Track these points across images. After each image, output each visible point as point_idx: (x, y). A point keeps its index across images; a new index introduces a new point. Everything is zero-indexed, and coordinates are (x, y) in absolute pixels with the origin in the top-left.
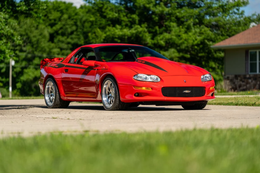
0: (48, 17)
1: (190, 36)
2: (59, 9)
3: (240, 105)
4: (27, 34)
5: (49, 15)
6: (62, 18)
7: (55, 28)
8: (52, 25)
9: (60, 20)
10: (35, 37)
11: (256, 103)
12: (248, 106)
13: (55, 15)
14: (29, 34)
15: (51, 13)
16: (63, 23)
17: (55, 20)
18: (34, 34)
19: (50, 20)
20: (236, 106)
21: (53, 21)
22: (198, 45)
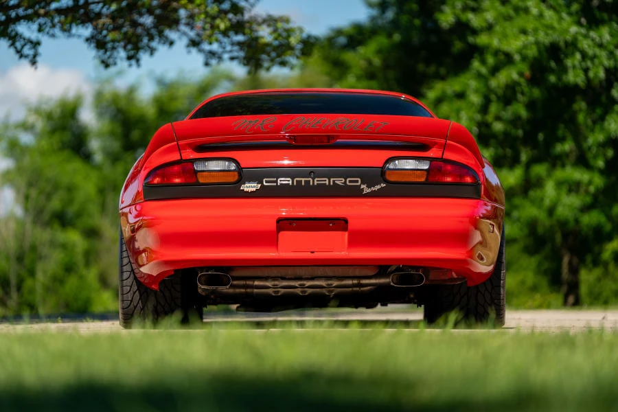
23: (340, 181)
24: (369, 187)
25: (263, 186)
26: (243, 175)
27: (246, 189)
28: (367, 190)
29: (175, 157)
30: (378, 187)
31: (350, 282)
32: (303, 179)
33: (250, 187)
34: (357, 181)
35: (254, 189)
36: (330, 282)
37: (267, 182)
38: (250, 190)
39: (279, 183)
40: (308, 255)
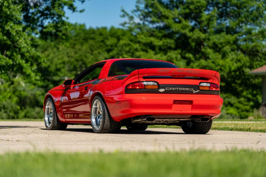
0: (105, 43)
1: (228, 62)
2: (116, 35)
3: (234, 130)
4: (82, 60)
5: (106, 41)
6: (118, 44)
7: (111, 54)
8: (109, 51)
9: (116, 46)
10: (90, 62)
11: (250, 129)
12: (243, 131)
13: (111, 41)
14: (85, 59)
15: (107, 39)
16: (120, 48)
17: (112, 46)
18: (90, 60)
19: (107, 46)
20: (232, 131)
21: (109, 47)
22: (235, 71)
23: (187, 89)
24: (195, 91)
25: (165, 90)
26: (159, 86)
27: (160, 91)
28: (194, 92)
29: (137, 80)
30: (198, 91)
31: (176, 120)
32: (177, 88)
33: (162, 90)
34: (192, 89)
35: (163, 91)
36: (170, 120)
37: (167, 89)
38: (162, 91)
39: (170, 89)
40: (180, 112)
